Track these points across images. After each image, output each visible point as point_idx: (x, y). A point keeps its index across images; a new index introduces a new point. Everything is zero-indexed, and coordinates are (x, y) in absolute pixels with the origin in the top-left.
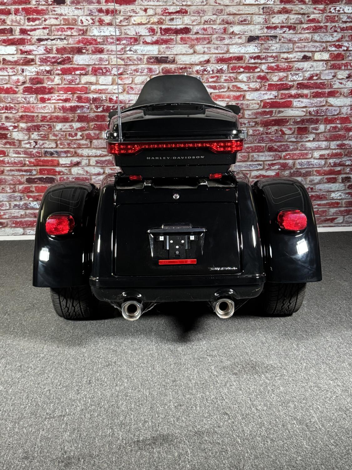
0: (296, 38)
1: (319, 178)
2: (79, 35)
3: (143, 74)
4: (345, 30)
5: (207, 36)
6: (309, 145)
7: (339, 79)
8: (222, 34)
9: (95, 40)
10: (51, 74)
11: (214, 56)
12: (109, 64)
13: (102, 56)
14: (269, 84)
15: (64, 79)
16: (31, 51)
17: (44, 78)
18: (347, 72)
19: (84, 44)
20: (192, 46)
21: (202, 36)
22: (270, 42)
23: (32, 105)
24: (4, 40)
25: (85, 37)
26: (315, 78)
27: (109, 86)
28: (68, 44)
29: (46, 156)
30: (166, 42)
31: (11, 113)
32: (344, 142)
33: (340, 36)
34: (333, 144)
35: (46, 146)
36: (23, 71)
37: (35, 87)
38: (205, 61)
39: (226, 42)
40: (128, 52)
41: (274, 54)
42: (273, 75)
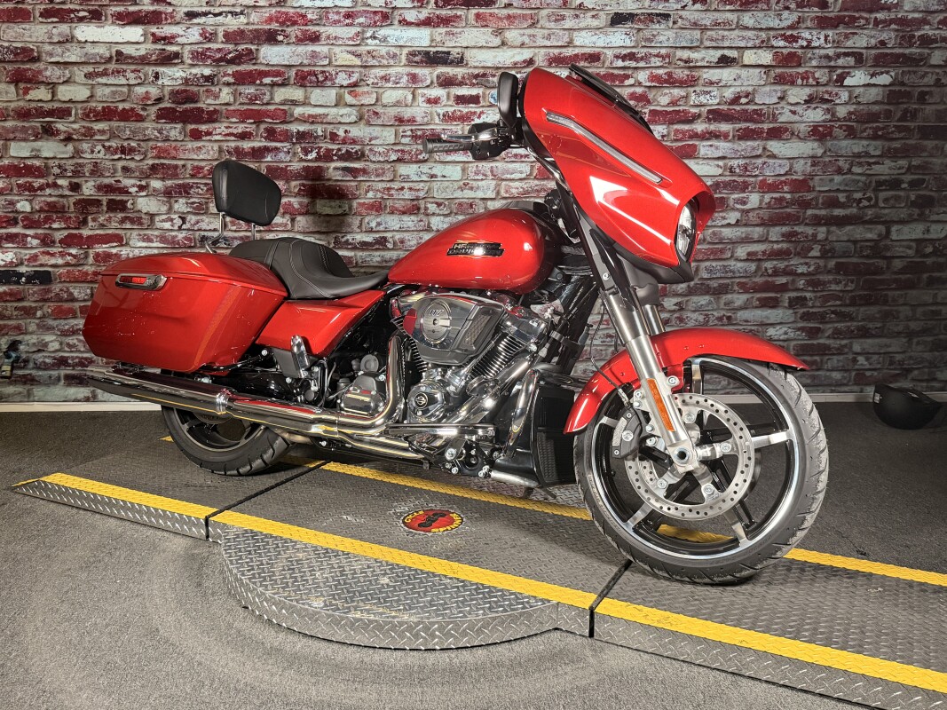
0: (707, 19)
1: (744, 297)
2: (270, 5)
3: (398, 85)
4: (805, 7)
5: (529, 12)
6: (727, 233)
7: (792, 104)
8: (560, 8)
9: (304, 16)
10: (213, 84)
11: (543, 51)
12: (329, 64)
13: (317, 48)
14: (650, 111)
15: (240, 94)
16: (173, 37)
17: (199, 91)
18: (807, 91)
19: (280, 23)
20: (498, 32)
21: (519, 12)
22: (654, 27)
23: (174, 144)
24: (119, 13)
25: (283, 10)
26: (743, 100)
27: (330, 109)
28: (247, 24)
29: (203, 247)
30: (446, 21)
31: (133, 159)
32: (796, 228)
33: (794, 17)
34: (775, 233)
35: (204, 226)
36: (157, 76)
37: (180, 108)
38: (524, 61)
39: (568, 24)
40: (369, 41)
41: (663, 51)
42: (660, 93)
